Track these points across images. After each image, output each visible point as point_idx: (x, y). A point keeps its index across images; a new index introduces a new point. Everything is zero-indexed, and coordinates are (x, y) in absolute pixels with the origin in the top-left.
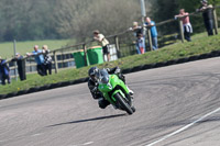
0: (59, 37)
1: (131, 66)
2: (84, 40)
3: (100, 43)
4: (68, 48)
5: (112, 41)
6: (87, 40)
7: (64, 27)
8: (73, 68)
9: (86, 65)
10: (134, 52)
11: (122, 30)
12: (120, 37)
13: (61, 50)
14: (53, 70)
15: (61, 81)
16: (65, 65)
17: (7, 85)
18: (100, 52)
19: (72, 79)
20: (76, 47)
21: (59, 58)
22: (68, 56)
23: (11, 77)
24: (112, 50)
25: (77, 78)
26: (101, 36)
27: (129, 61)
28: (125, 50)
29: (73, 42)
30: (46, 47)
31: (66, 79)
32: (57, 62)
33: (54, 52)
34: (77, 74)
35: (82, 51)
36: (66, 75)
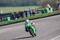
1: (56, 13)
2: (44, 6)
4: (39, 8)
5: (51, 7)
9: (44, 13)
11: (54, 4)
12: (54, 5)
14: (35, 14)
15: (37, 17)
16: (38, 13)
19: (40, 17)
22: (39, 11)
24: (51, 9)
25: (42, 17)
28: (55, 9)
29: (41, 7)
31: (39, 17)
32: (36, 12)
33: (36, 9)
34: (42, 15)
35: (43, 9)
36: (39, 16)
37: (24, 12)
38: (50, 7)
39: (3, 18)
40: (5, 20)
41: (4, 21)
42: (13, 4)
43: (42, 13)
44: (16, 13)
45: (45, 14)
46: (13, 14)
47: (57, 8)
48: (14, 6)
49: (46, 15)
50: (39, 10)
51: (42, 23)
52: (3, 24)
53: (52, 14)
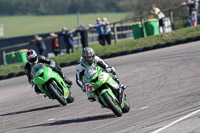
0: (119, 10)
1: (184, 38)
2: (141, 13)
3: (156, 16)
4: (126, 20)
5: (167, 15)
6: (145, 13)
8: (131, 38)
9: (143, 36)
10: (187, 25)
11: (176, 4)
12: (174, 11)
13: (121, 22)
14: (113, 41)
15: (120, 50)
16: (124, 36)
17: (71, 54)
18: (155, 23)
19: (130, 49)
20: (135, 20)
21: (118, 29)
22: (127, 28)
23: (75, 46)
24: (167, 23)
25: (135, 48)
26: (157, 10)
27: (182, 33)
28: (179, 22)
29: (131, 15)
30: (105, 19)
31: (124, 49)
32: (117, 33)
33: (114, 24)
34: (135, 44)
35: (140, 23)
36: (125, 45)
37: (77, 32)
38: (161, 16)
39: (7, 51)
40: (11, 60)
41: (8, 63)
42: (38, 6)
43: (136, 37)
44: (48, 35)
45: (146, 41)
46: (40, 39)
47: (186, 18)
48: (42, 14)
49: (149, 45)
50: (124, 25)
51: (137, 70)
52: (6, 74)
53: (170, 39)
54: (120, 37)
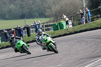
0: (46, 17)
1: (79, 30)
2: (57, 18)
3: (64, 20)
4: (50, 22)
5: (70, 19)
6: (59, 18)
7: (48, 12)
8: (52, 31)
9: (58, 29)
10: (80, 24)
11: (74, 14)
12: (74, 17)
13: (47, 23)
16: (48, 30)
18: (64, 23)
20: (54, 21)
21: (46, 26)
22: (50, 26)
23: (24, 35)
24: (70, 23)
25: (54, 36)
27: (78, 28)
28: (76, 22)
29: (52, 19)
30: (39, 21)
32: (45, 28)
33: (43, 24)
35: (56, 23)
42: (5, 15)
43: (54, 30)
44: (10, 29)
45: (60, 32)
46: (6, 31)
47: (80, 20)
48: (7, 19)
49: (61, 34)
50: (49, 24)
53: (72, 31)
54: (46, 30)
